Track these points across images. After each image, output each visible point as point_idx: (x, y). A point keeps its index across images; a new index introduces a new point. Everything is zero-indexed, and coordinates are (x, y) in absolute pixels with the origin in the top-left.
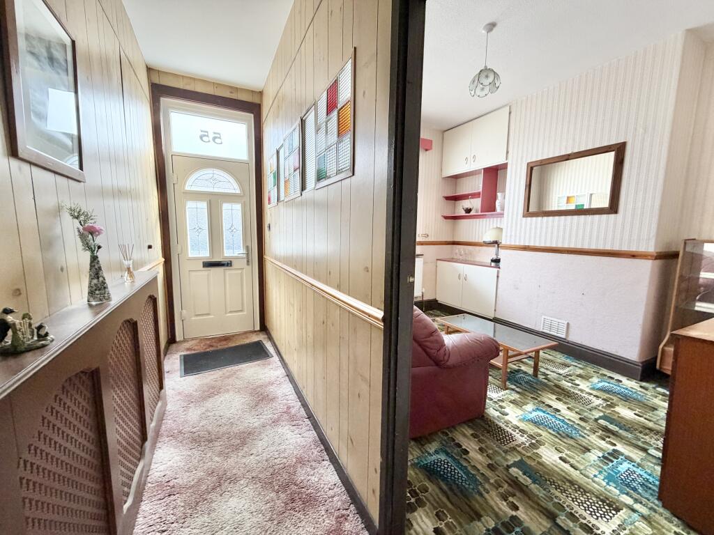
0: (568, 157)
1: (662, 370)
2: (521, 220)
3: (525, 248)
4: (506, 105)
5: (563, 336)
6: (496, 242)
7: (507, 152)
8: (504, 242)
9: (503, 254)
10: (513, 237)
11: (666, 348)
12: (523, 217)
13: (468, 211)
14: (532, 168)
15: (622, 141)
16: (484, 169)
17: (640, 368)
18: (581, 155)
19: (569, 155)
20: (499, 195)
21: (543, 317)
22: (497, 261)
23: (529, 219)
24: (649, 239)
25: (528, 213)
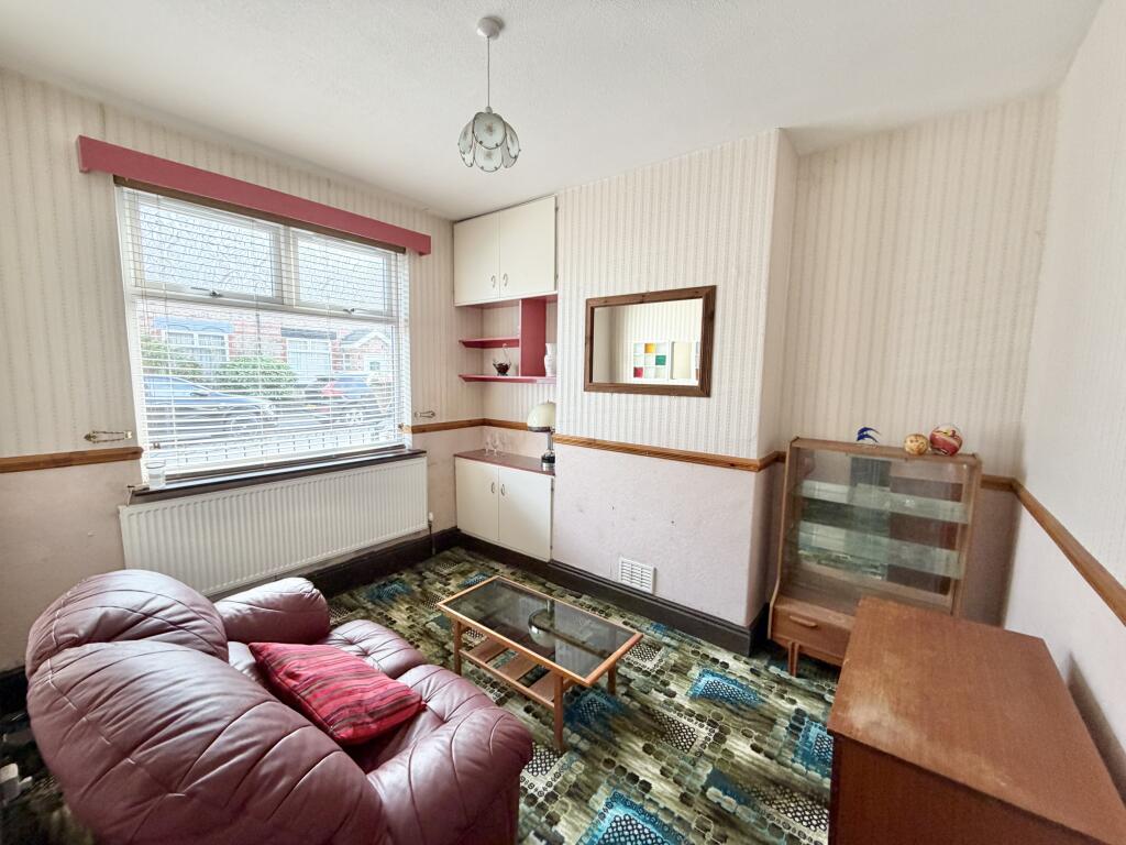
0: (643, 298)
1: (774, 640)
2: (582, 396)
3: (591, 444)
4: (550, 195)
5: (650, 591)
6: (547, 430)
7: (556, 277)
8: (559, 430)
9: (560, 450)
10: (572, 423)
11: (779, 607)
12: (585, 390)
13: (503, 369)
14: (592, 309)
15: (711, 284)
16: (523, 300)
17: (748, 638)
18: (659, 297)
19: (643, 295)
20: (548, 346)
21: (622, 559)
22: (550, 460)
23: (593, 394)
24: (750, 441)
25: (590, 385)
